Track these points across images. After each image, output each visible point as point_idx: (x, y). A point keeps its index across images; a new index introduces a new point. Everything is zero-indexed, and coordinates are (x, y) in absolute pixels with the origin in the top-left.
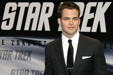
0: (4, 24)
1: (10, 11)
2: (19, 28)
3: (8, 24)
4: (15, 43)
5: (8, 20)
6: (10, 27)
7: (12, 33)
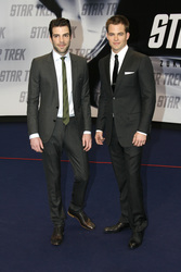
0: (152, 40)
1: (160, 25)
2: (169, 45)
3: (156, 41)
4: (164, 64)
5: (157, 36)
6: (159, 45)
7: (162, 51)
